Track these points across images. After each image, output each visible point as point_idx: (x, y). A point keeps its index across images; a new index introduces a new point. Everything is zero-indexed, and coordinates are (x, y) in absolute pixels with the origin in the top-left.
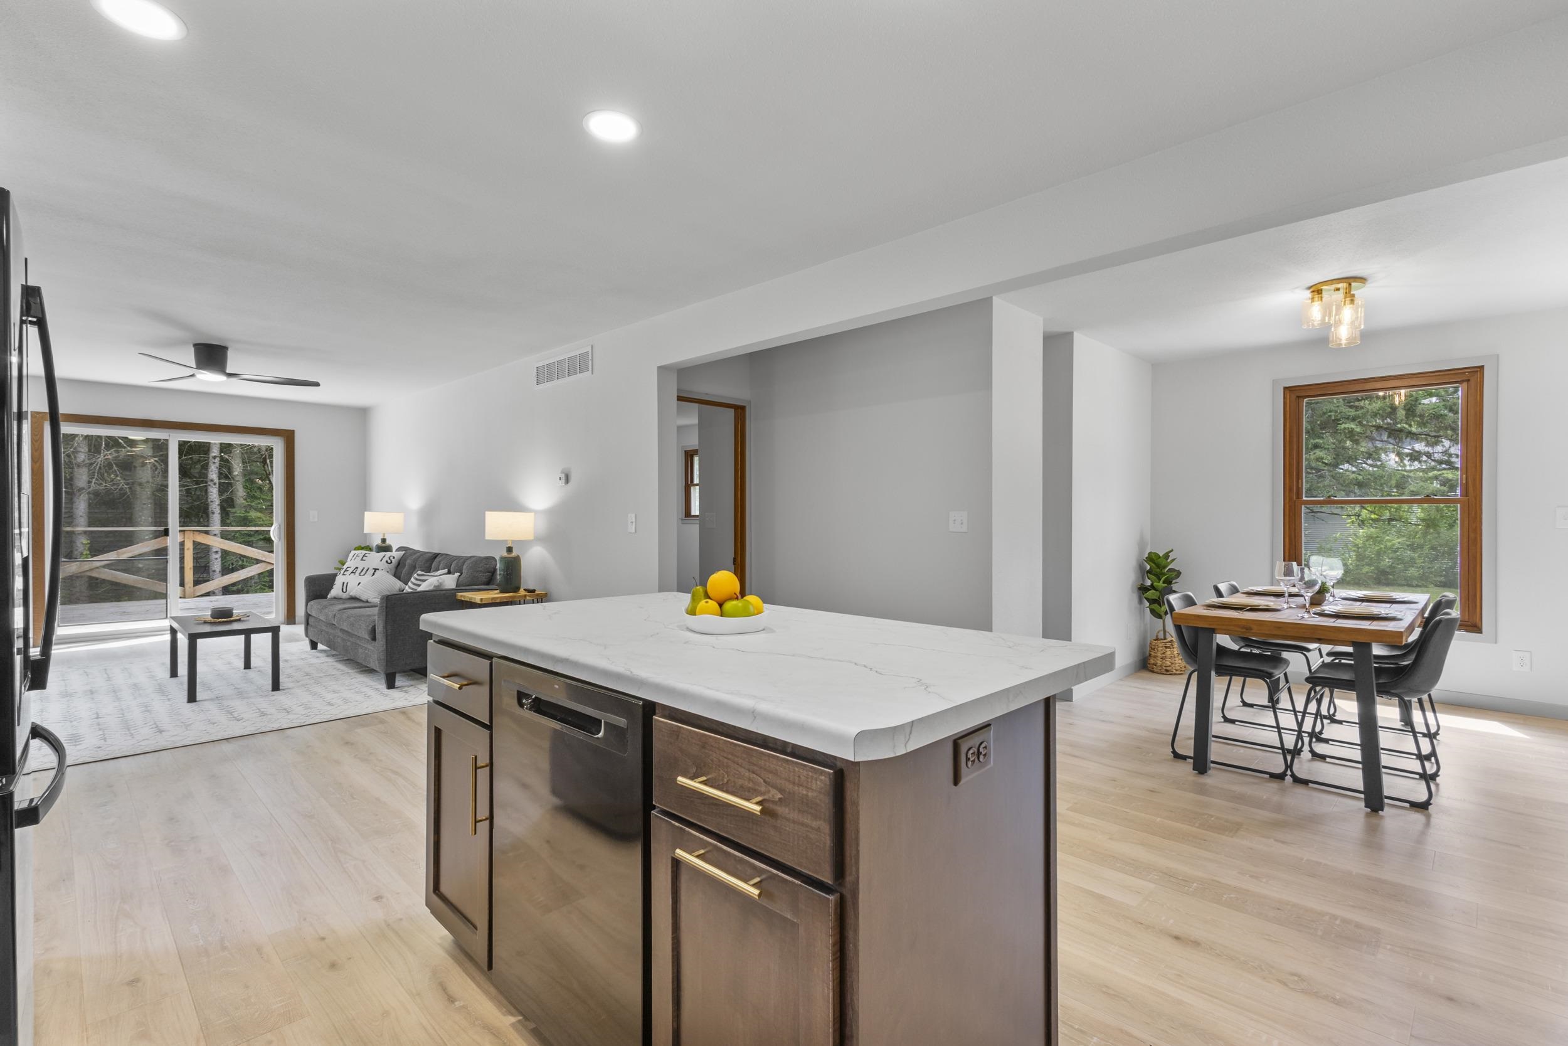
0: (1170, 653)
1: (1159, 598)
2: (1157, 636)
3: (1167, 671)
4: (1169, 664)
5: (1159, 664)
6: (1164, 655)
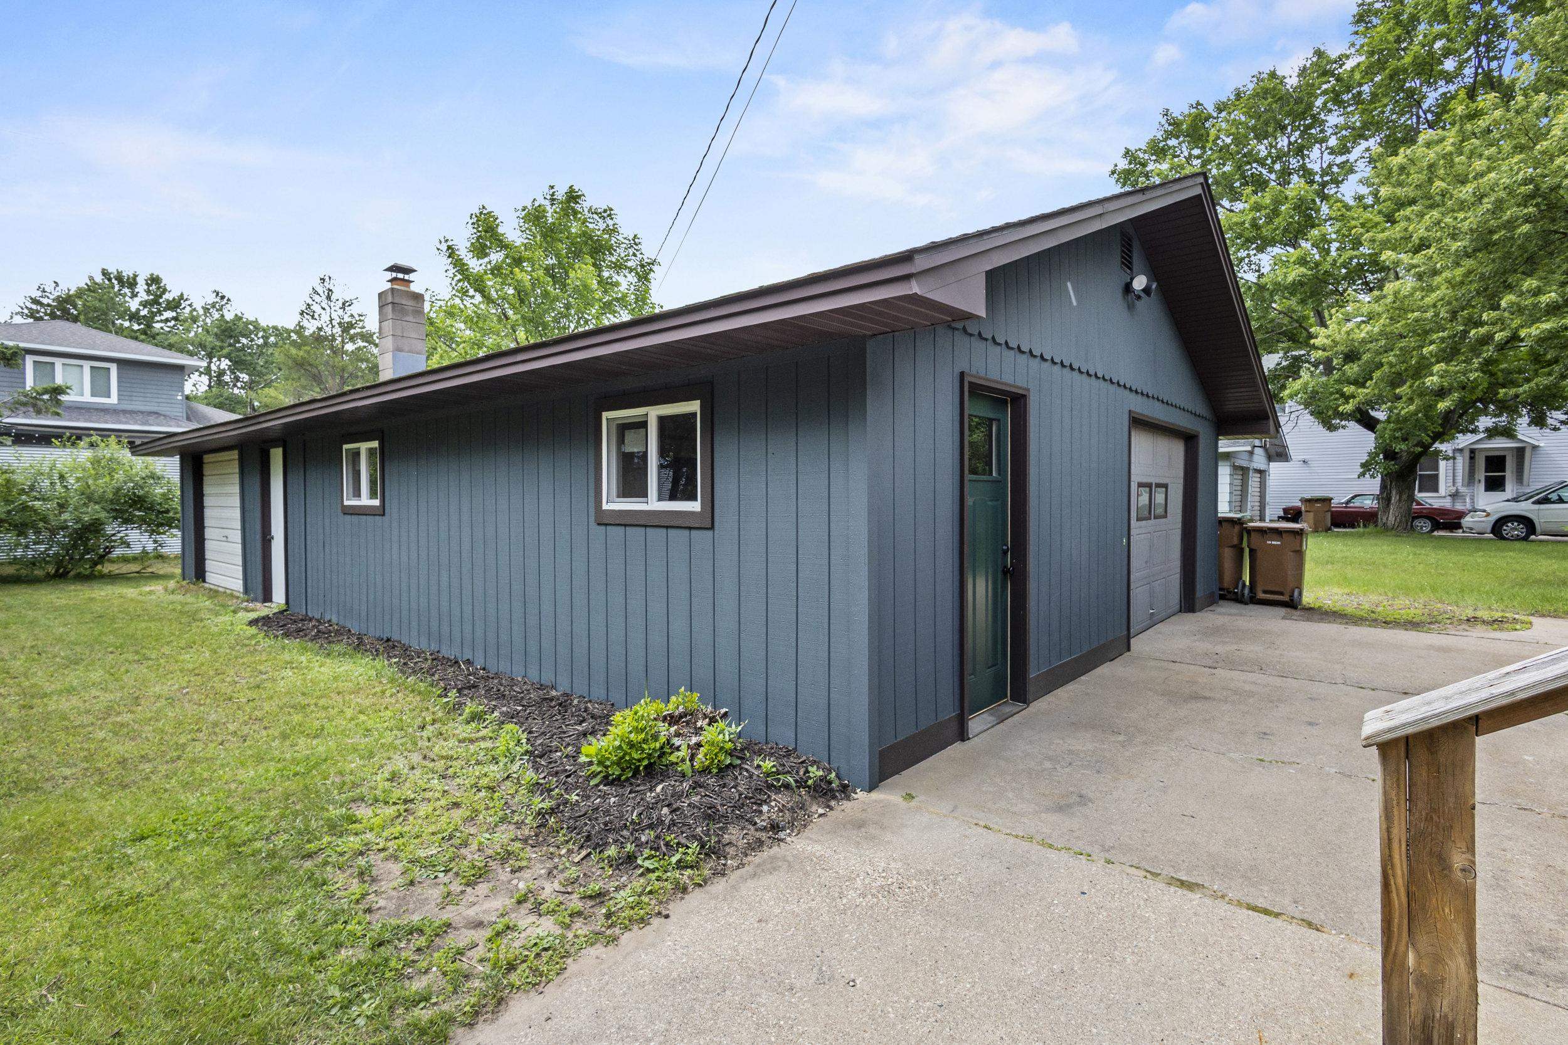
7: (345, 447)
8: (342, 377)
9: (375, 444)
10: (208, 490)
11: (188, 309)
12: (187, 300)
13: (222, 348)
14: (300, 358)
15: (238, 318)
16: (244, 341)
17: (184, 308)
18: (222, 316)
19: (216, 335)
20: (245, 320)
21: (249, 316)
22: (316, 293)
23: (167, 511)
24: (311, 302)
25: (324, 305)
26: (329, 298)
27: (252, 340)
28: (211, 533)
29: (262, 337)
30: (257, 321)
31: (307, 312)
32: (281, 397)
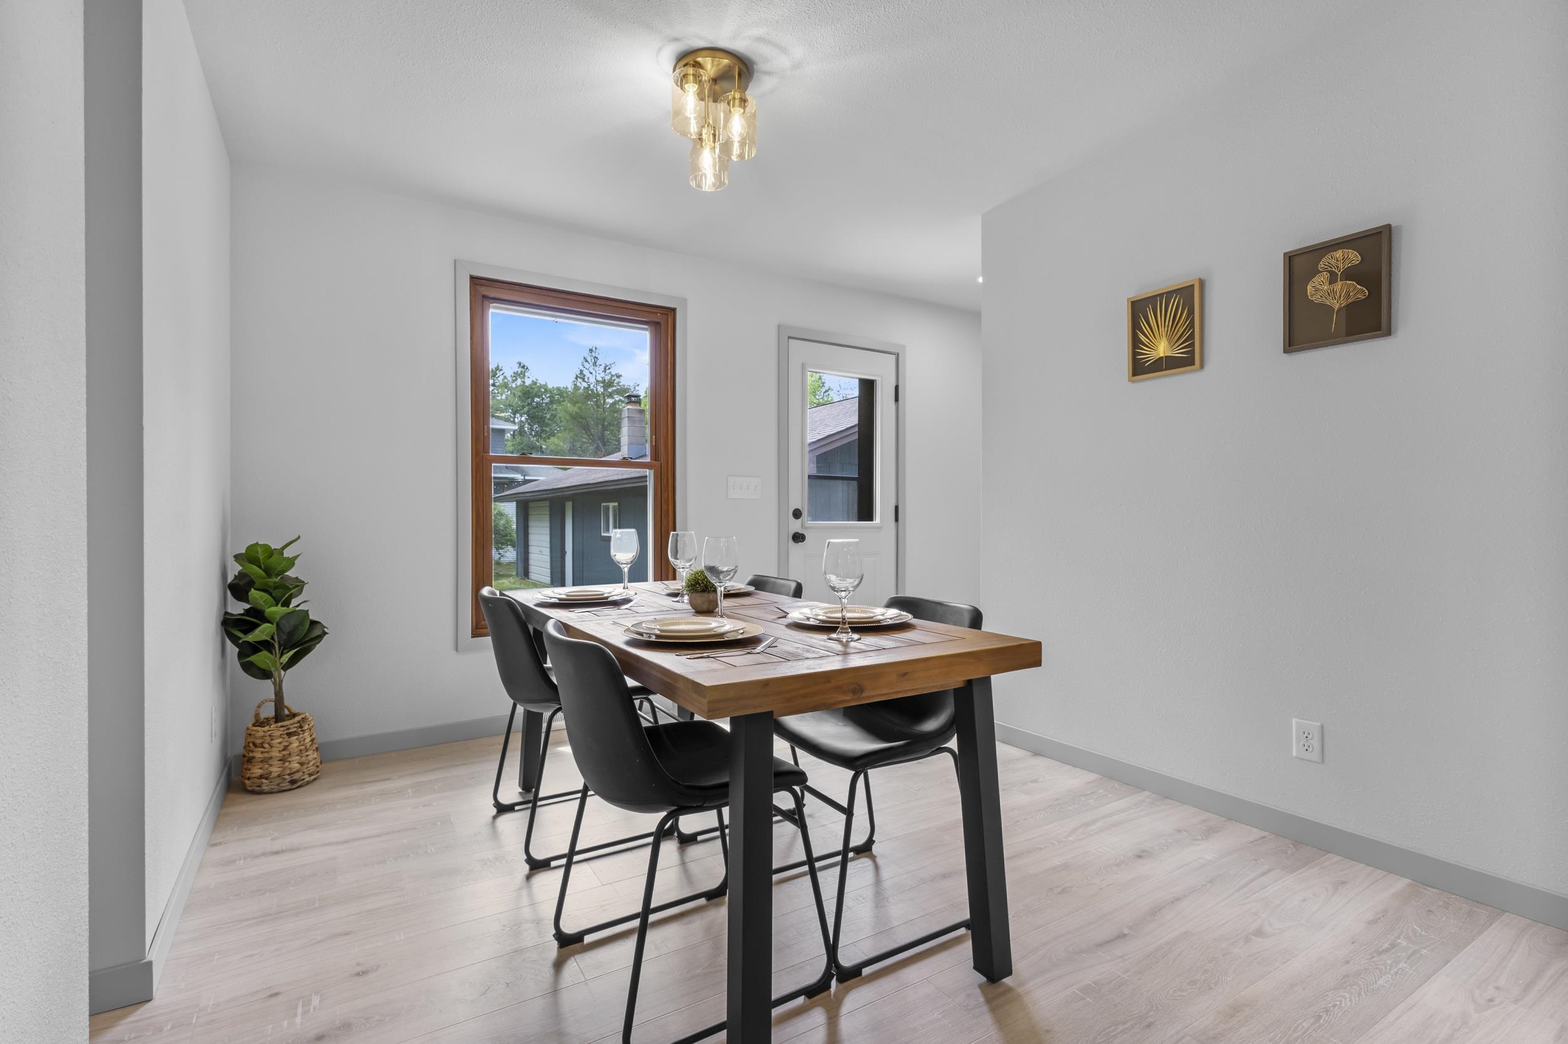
0: (297, 744)
1: (273, 638)
2: (257, 715)
3: (293, 782)
4: (296, 766)
5: (274, 775)
6: (285, 753)
7: (603, 504)
8: (603, 425)
9: (616, 504)
10: (531, 524)
11: (501, 377)
12: (501, 370)
13: (523, 407)
14: (574, 413)
15: (534, 383)
16: (536, 399)
17: (499, 377)
18: (524, 382)
19: (519, 397)
20: (538, 384)
21: (541, 382)
22: (586, 361)
23: (506, 535)
24: (583, 369)
25: (591, 371)
26: (595, 364)
27: (543, 399)
28: (532, 549)
29: (549, 397)
30: (546, 385)
31: (581, 376)
32: (562, 444)
